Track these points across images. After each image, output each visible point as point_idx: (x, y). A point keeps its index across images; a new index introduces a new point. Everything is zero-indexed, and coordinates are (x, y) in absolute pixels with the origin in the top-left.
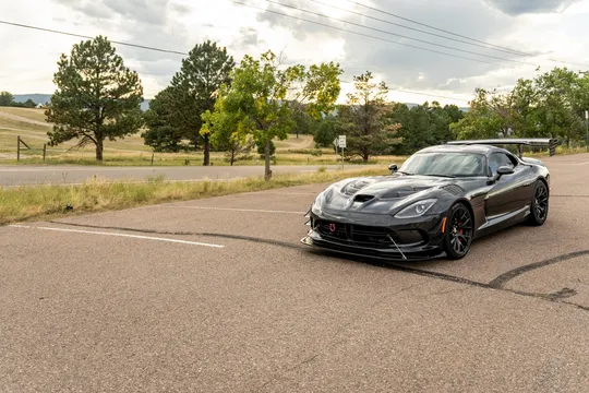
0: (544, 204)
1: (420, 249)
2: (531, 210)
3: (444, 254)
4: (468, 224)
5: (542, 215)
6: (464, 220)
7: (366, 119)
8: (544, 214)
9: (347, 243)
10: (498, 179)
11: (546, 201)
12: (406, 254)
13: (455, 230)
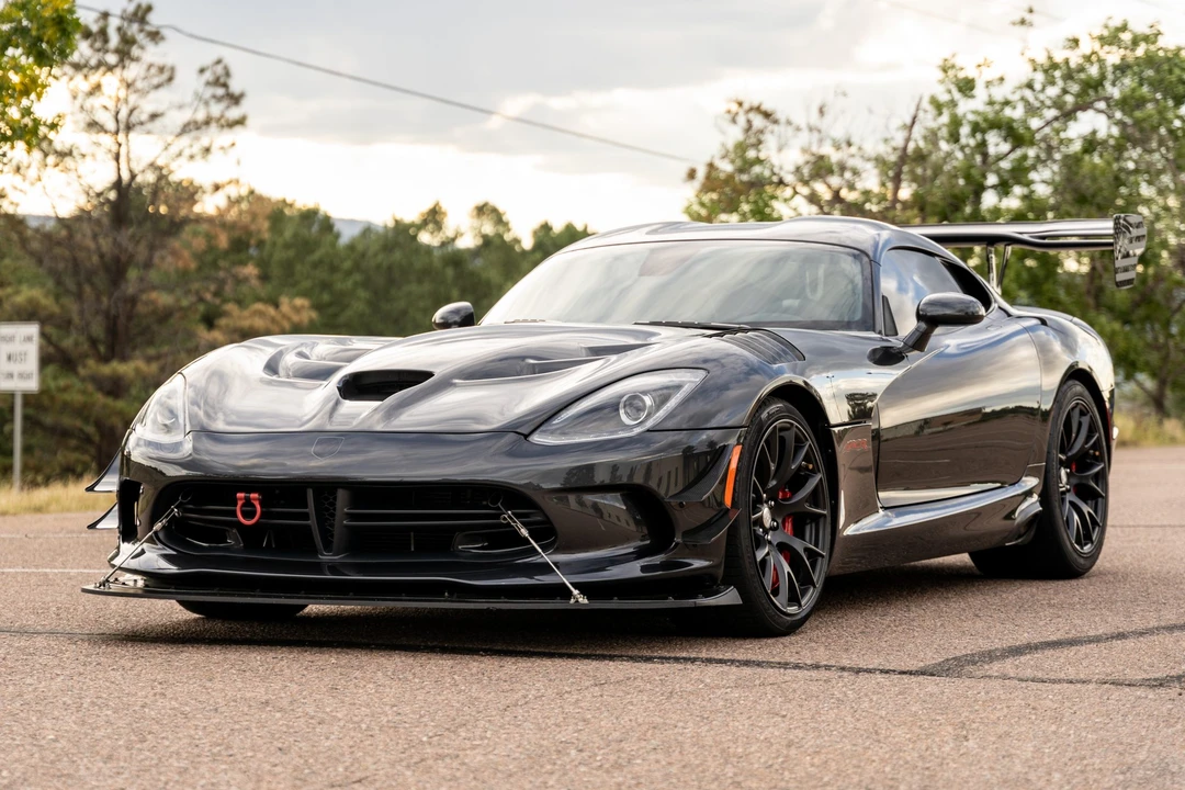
0: (1092, 491)
1: (633, 570)
2: (1045, 498)
3: (729, 597)
4: (814, 497)
5: (1085, 536)
6: (798, 481)
7: (116, 269)
8: (1092, 529)
9: (318, 568)
10: (919, 342)
11: (1102, 477)
12: (584, 588)
13: (766, 512)
